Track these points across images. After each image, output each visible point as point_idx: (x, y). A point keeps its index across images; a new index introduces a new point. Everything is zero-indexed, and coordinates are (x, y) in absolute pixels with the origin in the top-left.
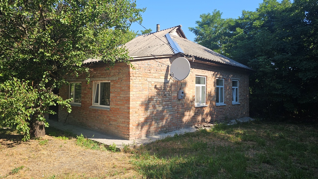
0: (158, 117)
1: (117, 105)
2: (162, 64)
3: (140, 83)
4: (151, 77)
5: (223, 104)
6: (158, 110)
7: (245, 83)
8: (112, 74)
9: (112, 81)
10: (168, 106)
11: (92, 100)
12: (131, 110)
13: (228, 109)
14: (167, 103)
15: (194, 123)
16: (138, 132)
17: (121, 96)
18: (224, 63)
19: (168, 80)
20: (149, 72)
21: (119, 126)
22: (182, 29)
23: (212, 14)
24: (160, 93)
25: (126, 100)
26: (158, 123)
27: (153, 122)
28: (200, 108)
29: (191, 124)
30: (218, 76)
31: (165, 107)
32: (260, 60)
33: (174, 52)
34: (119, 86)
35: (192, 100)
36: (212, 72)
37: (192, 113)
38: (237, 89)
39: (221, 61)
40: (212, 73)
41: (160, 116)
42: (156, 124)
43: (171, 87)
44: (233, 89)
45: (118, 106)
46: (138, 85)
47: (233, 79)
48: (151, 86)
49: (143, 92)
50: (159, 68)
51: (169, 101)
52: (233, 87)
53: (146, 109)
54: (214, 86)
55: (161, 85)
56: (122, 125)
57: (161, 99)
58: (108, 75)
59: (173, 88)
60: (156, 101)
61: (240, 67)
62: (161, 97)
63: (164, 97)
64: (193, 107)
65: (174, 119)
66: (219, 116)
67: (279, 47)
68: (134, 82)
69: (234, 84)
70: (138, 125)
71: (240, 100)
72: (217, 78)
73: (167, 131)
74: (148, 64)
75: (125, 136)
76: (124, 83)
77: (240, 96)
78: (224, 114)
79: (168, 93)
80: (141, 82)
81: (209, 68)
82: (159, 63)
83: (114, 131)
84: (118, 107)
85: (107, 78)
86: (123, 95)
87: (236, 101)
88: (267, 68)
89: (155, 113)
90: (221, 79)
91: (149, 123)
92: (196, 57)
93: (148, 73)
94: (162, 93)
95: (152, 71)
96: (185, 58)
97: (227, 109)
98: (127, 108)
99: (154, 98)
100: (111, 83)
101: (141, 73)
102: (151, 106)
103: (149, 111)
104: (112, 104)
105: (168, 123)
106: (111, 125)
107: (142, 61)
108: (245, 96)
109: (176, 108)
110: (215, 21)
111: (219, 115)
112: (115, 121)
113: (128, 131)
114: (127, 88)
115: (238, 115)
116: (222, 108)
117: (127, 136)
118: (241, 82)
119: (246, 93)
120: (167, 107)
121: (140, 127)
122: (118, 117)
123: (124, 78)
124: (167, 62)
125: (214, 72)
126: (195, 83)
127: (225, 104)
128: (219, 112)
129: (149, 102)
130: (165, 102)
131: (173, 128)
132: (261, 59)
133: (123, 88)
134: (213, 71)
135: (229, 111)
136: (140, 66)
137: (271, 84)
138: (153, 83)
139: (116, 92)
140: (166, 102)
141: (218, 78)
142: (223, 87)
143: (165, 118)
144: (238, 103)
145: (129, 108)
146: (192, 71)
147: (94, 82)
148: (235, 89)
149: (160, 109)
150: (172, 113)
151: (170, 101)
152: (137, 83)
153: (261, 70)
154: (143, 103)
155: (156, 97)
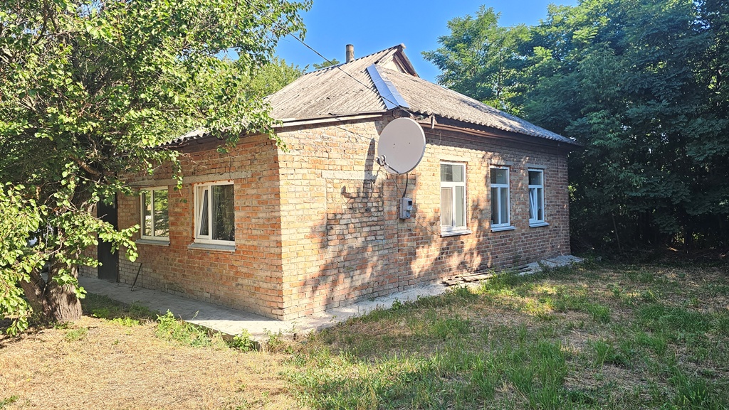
0: (353, 263)
1: (252, 237)
2: (356, 136)
3: (305, 182)
4: (331, 167)
5: (507, 226)
6: (351, 248)
7: (559, 176)
8: (236, 164)
9: (237, 181)
10: (375, 235)
11: (193, 228)
12: (284, 250)
13: (520, 238)
14: (374, 228)
15: (439, 273)
16: (306, 301)
17: (261, 215)
18: (508, 129)
19: (374, 173)
20: (326, 155)
21: (257, 289)
22: (404, 52)
23: (475, 18)
24: (356, 205)
25: (273, 226)
26: (352, 278)
27: (342, 276)
28: (453, 239)
29: (433, 276)
30: (495, 161)
31: (369, 239)
32: (595, 120)
33: (386, 107)
34: (254, 192)
35: (432, 221)
36: (479, 151)
37: (434, 251)
38: (539, 190)
39: (500, 126)
40: (481, 153)
41: (358, 261)
42: (348, 280)
43: (381, 190)
44: (531, 190)
45: (255, 240)
46: (300, 189)
47: (529, 168)
48: (332, 190)
49: (313, 206)
50: (350, 145)
51: (377, 225)
52: (530, 186)
53: (324, 245)
54: (486, 185)
55: (357, 185)
56: (265, 285)
57: (357, 221)
58: (229, 168)
59: (386, 194)
60: (347, 224)
61: (545, 138)
62: (359, 215)
63: (366, 214)
64: (435, 236)
65: (392, 266)
66: (499, 256)
67: (639, 86)
68: (291, 182)
69: (533, 177)
70: (305, 284)
71: (548, 216)
72: (493, 167)
73: (376, 294)
74: (323, 137)
75: (274, 311)
76: (267, 184)
77: (547, 205)
78: (510, 251)
79: (375, 204)
80: (308, 181)
81: (471, 143)
82: (350, 134)
83: (246, 300)
84: (255, 243)
85: (226, 175)
86: (264, 215)
87: (539, 218)
88: (611, 139)
89: (345, 253)
90: (501, 168)
91: (331, 279)
92: (438, 117)
93: (323, 159)
94: (360, 205)
95: (334, 154)
96: (411, 119)
97: (517, 239)
98: (275, 244)
99: (341, 218)
100: (235, 187)
101: (306, 159)
102: (335, 237)
103: (330, 249)
104: (241, 236)
105: (377, 276)
106: (239, 287)
107: (308, 130)
108: (559, 206)
109: (395, 240)
110: (485, 32)
111: (499, 253)
112: (249, 275)
113: (280, 300)
114: (273, 196)
115: (545, 251)
116: (507, 237)
117: (279, 312)
118: (548, 174)
119: (561, 199)
120: (373, 238)
121: (309, 289)
122: (255, 266)
123: (265, 173)
124: (370, 129)
125: (484, 152)
126: (440, 178)
127: (512, 227)
128: (499, 245)
129: (328, 227)
130: (367, 226)
131: (390, 287)
132: (595, 118)
133: (265, 197)
134: (482, 151)
135: (522, 241)
136: (302, 141)
137: (621, 176)
138: (338, 181)
139: (248, 206)
140: (371, 226)
141: (494, 165)
142: (507, 186)
143: (370, 265)
144: (543, 222)
145: (279, 244)
146: (432, 151)
147: (196, 185)
148: (536, 190)
149: (358, 243)
150: (386, 251)
151: (379, 223)
152: (298, 182)
153: (596, 143)
154: (314, 231)
155: (344, 216)
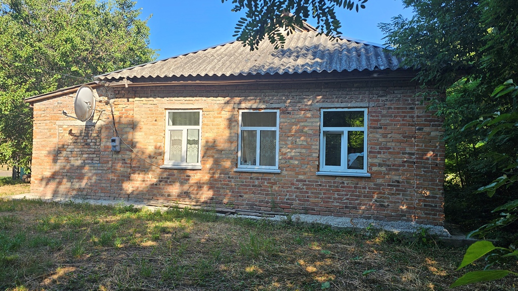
4: (62, 119)
5: (275, 169)
13: (293, 184)
15: (154, 195)
19: (94, 121)
20: (60, 112)
24: (79, 141)
27: (65, 180)
28: (175, 172)
29: (147, 197)
35: (152, 154)
37: (151, 178)
40: (221, 100)
42: (69, 184)
47: (323, 108)
49: (50, 140)
52: (329, 129)
55: (81, 129)
62: (80, 147)
64: (154, 167)
72: (246, 111)
74: (58, 103)
78: (267, 195)
80: (48, 127)
90: (262, 111)
97: (285, 184)
105: (92, 186)
107: (50, 100)
109: (110, 165)
111: (246, 193)
127: (280, 171)
136: (46, 106)
140: (89, 154)
141: (246, 108)
154: (49, 153)
155: (69, 147)
